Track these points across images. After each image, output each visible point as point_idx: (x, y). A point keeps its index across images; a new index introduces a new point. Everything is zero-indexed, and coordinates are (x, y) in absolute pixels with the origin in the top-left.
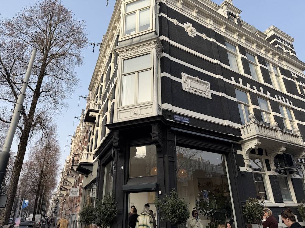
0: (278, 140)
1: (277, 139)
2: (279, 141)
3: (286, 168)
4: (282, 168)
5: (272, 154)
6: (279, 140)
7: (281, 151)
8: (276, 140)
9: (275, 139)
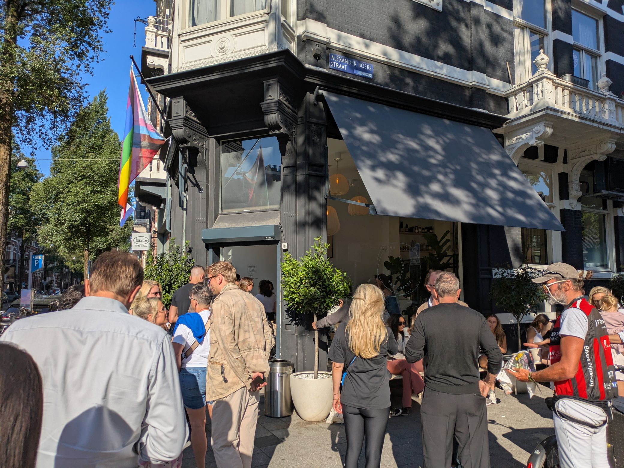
0: (600, 123)
1: (598, 120)
2: (601, 126)
3: (605, 192)
4: (597, 194)
5: (578, 159)
6: (604, 124)
7: (602, 154)
8: (596, 125)
9: (594, 121)
